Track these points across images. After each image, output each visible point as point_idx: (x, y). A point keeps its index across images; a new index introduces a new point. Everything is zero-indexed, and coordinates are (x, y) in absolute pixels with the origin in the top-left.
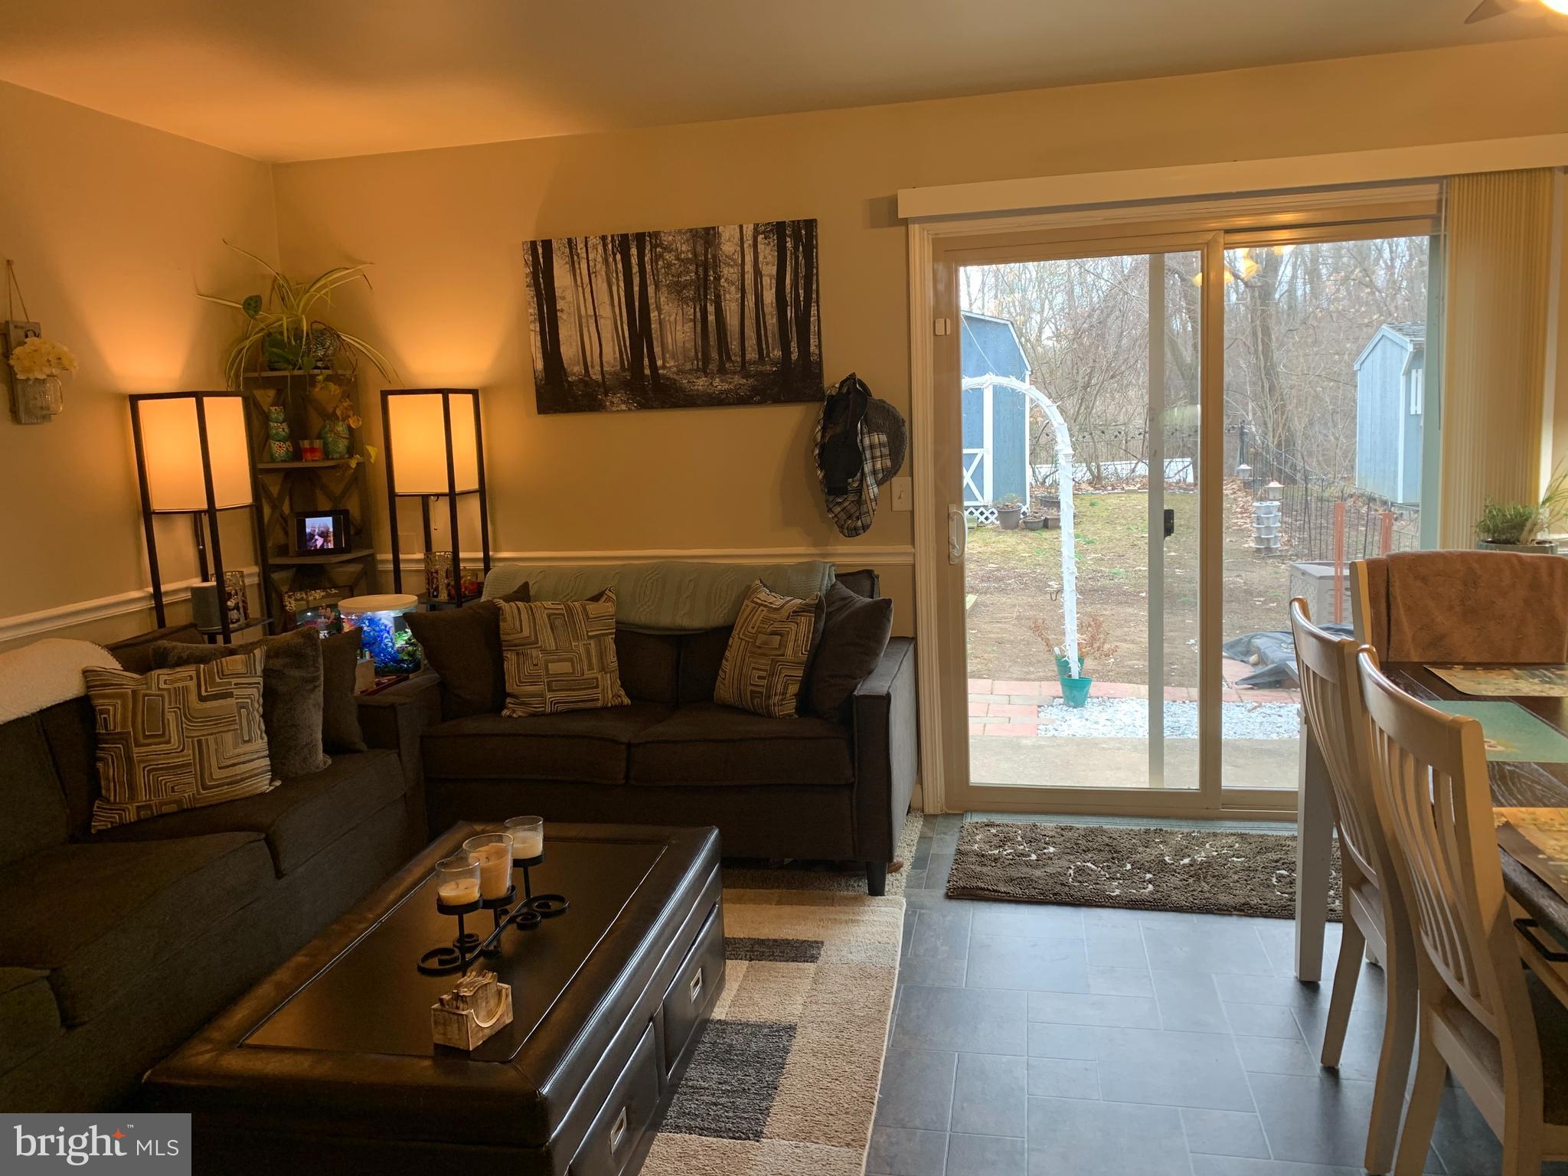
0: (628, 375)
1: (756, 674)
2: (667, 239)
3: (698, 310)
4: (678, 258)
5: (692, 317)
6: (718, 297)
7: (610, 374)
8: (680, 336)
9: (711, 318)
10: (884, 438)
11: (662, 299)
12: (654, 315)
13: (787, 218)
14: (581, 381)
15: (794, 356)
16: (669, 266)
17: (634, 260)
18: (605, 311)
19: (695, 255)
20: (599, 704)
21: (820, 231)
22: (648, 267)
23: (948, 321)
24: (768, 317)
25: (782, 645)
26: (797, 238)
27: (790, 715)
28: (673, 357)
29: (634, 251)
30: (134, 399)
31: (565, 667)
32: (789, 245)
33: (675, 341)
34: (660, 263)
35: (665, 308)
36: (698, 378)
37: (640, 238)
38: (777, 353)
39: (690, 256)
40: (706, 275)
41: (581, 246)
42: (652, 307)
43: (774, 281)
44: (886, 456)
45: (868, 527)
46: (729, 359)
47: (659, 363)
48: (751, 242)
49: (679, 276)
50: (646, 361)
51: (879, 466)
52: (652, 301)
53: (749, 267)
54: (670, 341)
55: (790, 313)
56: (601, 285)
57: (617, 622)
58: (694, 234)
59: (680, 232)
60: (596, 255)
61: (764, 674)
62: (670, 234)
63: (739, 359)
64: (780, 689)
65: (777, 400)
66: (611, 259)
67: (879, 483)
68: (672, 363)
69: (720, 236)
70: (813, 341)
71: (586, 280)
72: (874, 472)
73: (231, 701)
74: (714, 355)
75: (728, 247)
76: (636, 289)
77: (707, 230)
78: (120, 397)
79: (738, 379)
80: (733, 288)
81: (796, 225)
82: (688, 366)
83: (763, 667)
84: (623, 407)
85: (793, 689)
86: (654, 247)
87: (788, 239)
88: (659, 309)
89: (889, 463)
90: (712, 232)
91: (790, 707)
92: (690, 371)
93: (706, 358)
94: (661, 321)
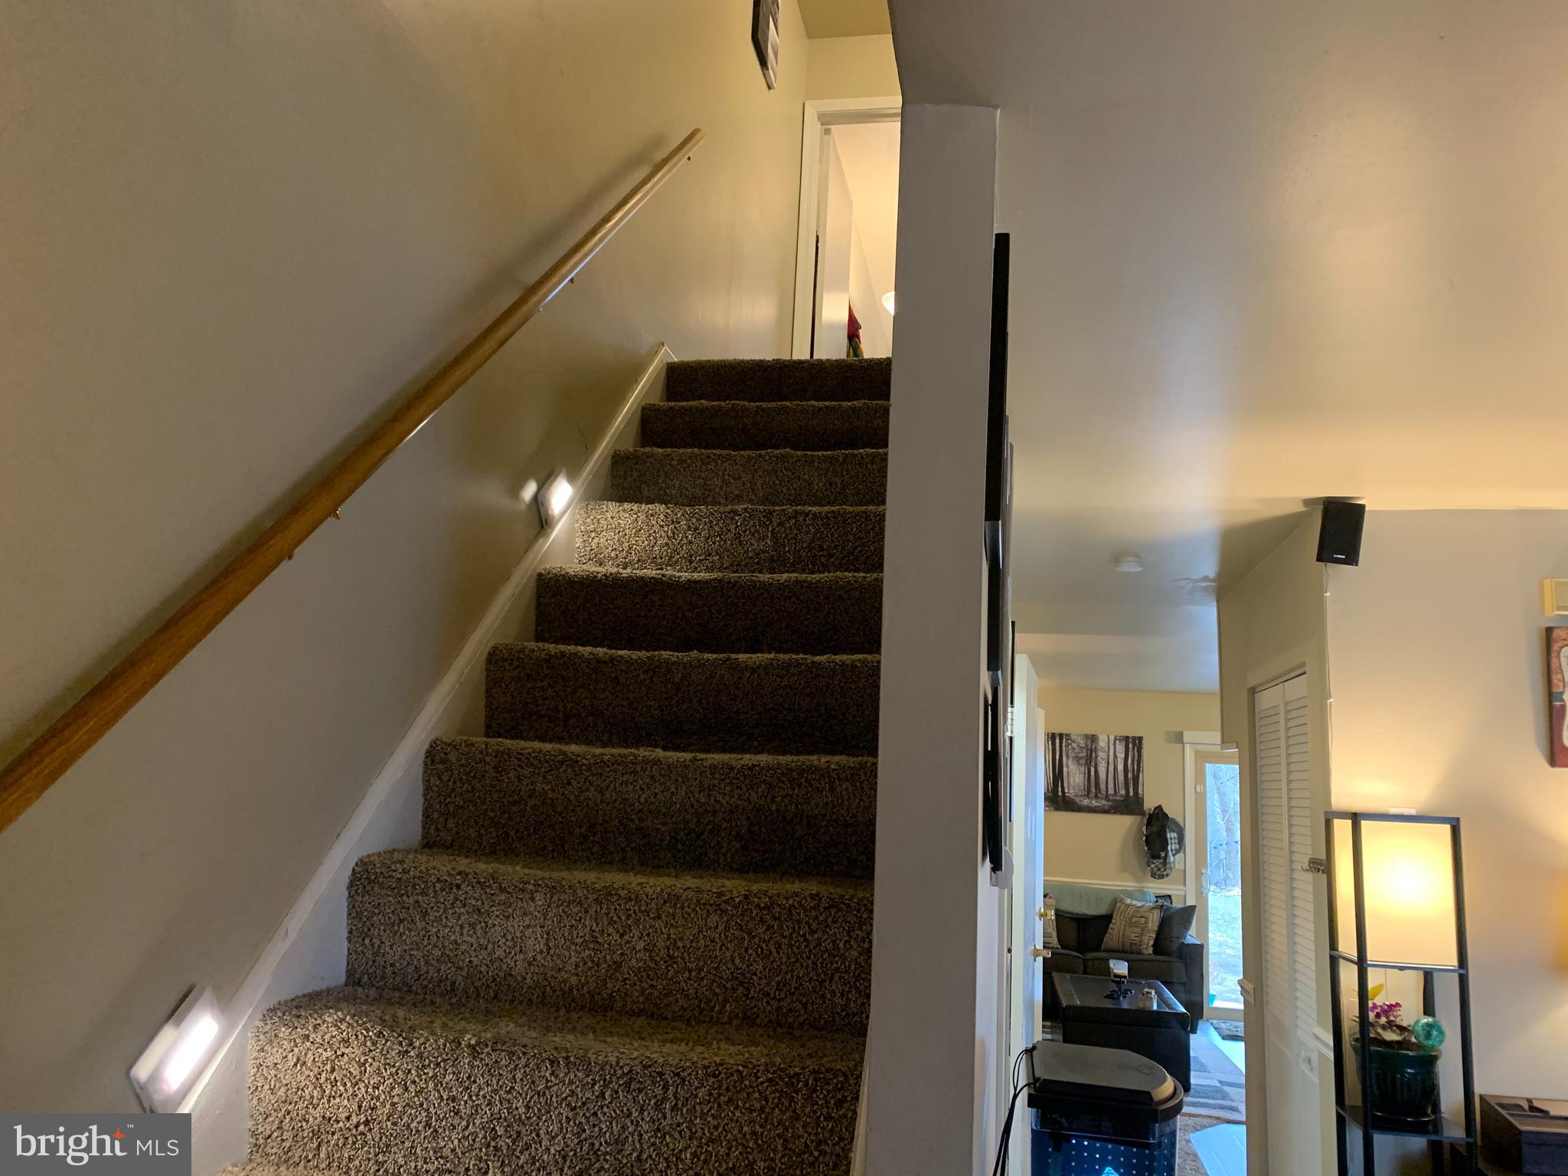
0: (1050, 794)
1: (1133, 935)
2: (1074, 737)
3: (1086, 769)
4: (1078, 746)
5: (1083, 772)
6: (1096, 765)
8: (1077, 780)
9: (1093, 773)
11: (1070, 763)
12: (1065, 769)
13: (1130, 735)
15: (1131, 794)
16: (1074, 749)
17: (1057, 745)
19: (1087, 745)
21: (1144, 742)
22: (1064, 748)
23: (1202, 785)
24: (1119, 776)
25: (1146, 922)
26: (1134, 744)
27: (1150, 954)
28: (1073, 788)
29: (1058, 741)
32: (1131, 746)
33: (1074, 782)
34: (1070, 747)
35: (1071, 767)
36: (1085, 799)
37: (1061, 735)
38: (1123, 792)
39: (1084, 746)
40: (1091, 755)
42: (1064, 766)
43: (1123, 761)
46: (1100, 792)
47: (1066, 791)
48: (1113, 743)
49: (1079, 753)
50: (1060, 789)
52: (1064, 763)
53: (1111, 753)
54: (1072, 781)
55: (1130, 775)
57: (1055, 909)
58: (1086, 736)
59: (1080, 735)
61: (1137, 935)
62: (1075, 735)
63: (1105, 793)
65: (1122, 813)
67: (1174, 855)
68: (1072, 792)
69: (1099, 739)
70: (1140, 788)
74: (1093, 789)
75: (1102, 743)
76: (1057, 757)
77: (1093, 735)
79: (1104, 802)
80: (1103, 762)
81: (1134, 738)
82: (1080, 793)
83: (1137, 932)
85: (1151, 943)
86: (1067, 740)
87: (1130, 744)
88: (1068, 767)
90: (1095, 737)
91: (1150, 950)
92: (1081, 796)
93: (1089, 791)
94: (1068, 772)
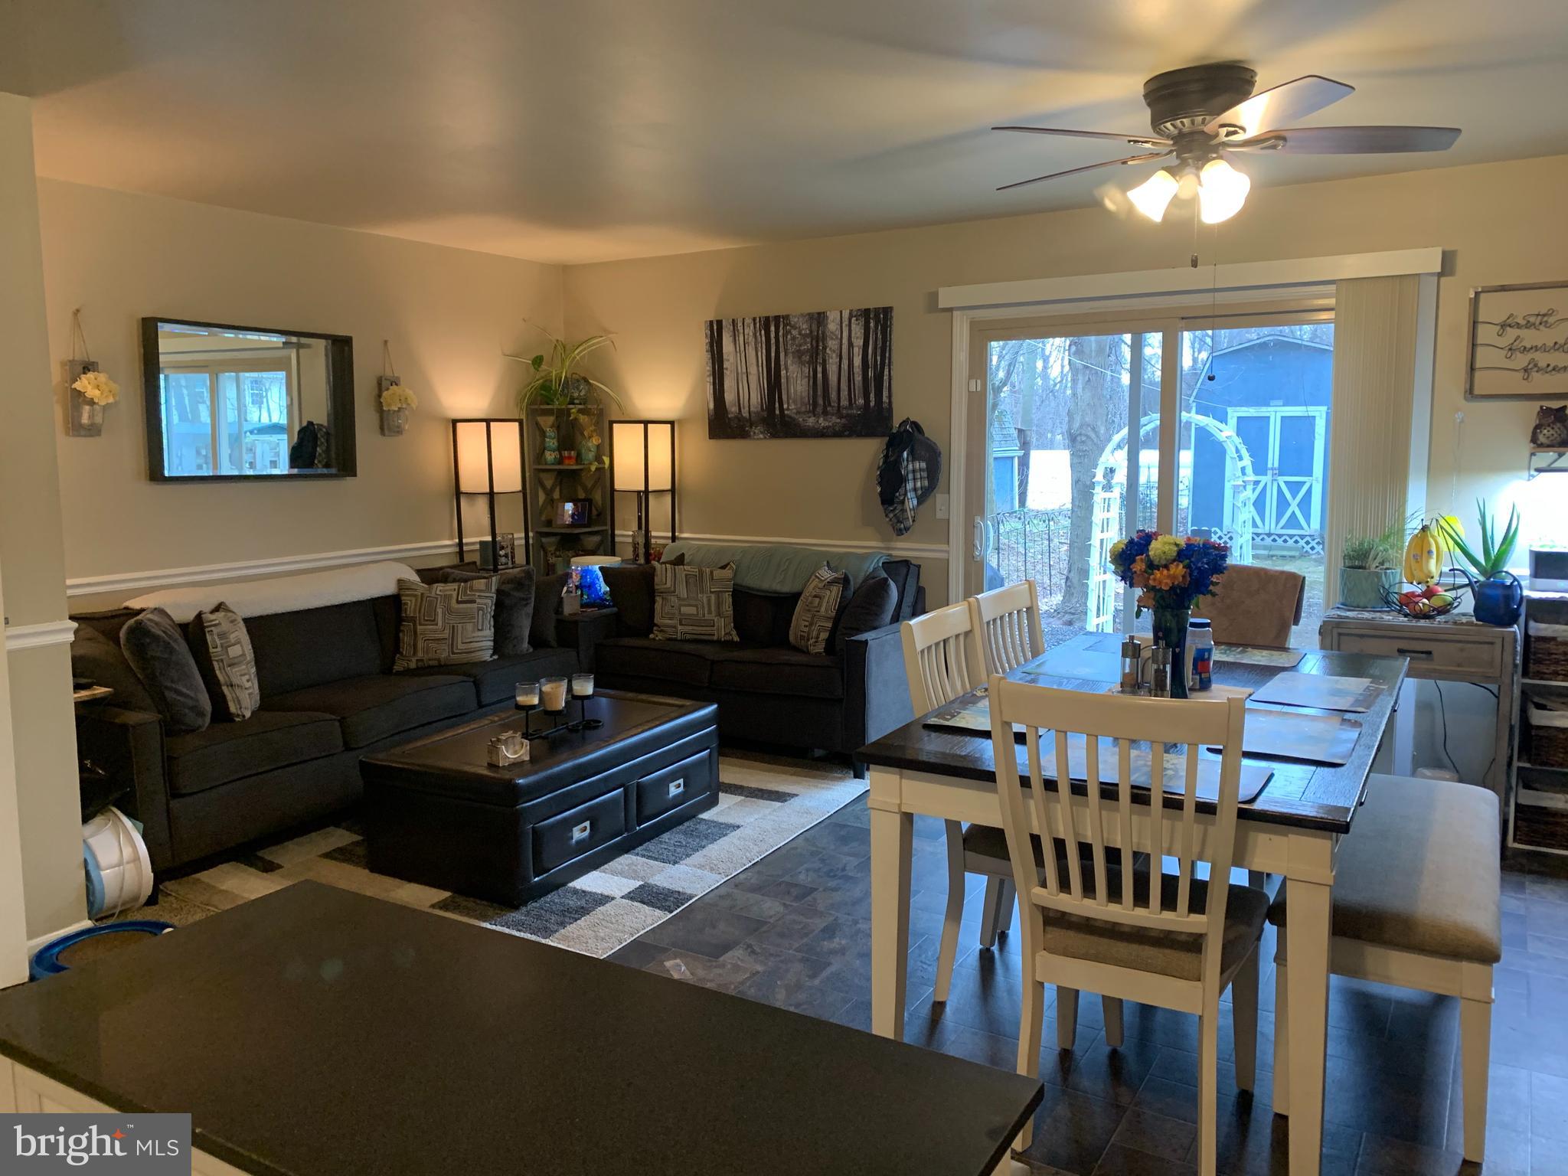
0: (765, 414)
2: (794, 320)
3: (811, 370)
4: (800, 334)
5: (807, 375)
6: (824, 361)
7: (755, 413)
8: (799, 388)
9: (820, 375)
10: (923, 465)
11: (789, 362)
12: (783, 373)
13: (872, 306)
14: (736, 417)
15: (872, 404)
16: (794, 338)
17: (773, 335)
18: (753, 370)
19: (811, 332)
20: (715, 638)
21: (894, 315)
22: (781, 339)
23: (979, 381)
24: (856, 376)
25: (820, 605)
26: (878, 321)
27: (820, 653)
28: (795, 402)
29: (773, 328)
30: (455, 422)
31: (692, 610)
32: (872, 325)
33: (795, 391)
34: (789, 337)
35: (791, 368)
36: (810, 417)
37: (777, 318)
38: (861, 401)
39: (808, 332)
40: (817, 346)
41: (740, 324)
42: (782, 367)
43: (861, 350)
44: (925, 478)
45: (909, 529)
46: (830, 405)
47: (785, 406)
48: (847, 323)
49: (801, 346)
50: (777, 405)
51: (919, 484)
52: (782, 363)
53: (845, 341)
54: (792, 391)
55: (871, 373)
56: (751, 349)
57: (734, 584)
58: (811, 316)
59: (802, 315)
60: (750, 331)
61: (807, 623)
62: (795, 317)
63: (836, 405)
64: (815, 634)
65: (860, 435)
66: (758, 334)
68: (793, 407)
69: (827, 318)
70: (885, 393)
71: (742, 348)
72: (915, 490)
73: (475, 605)
74: (820, 401)
75: (832, 326)
76: (773, 354)
77: (819, 314)
78: (447, 420)
79: (835, 420)
80: (834, 355)
81: (877, 310)
82: (803, 409)
83: (807, 619)
84: (761, 436)
85: (824, 635)
86: (785, 325)
87: (872, 321)
88: (787, 369)
89: (926, 483)
90: (822, 315)
91: (820, 648)
92: (804, 413)
93: (815, 404)
94: (787, 378)
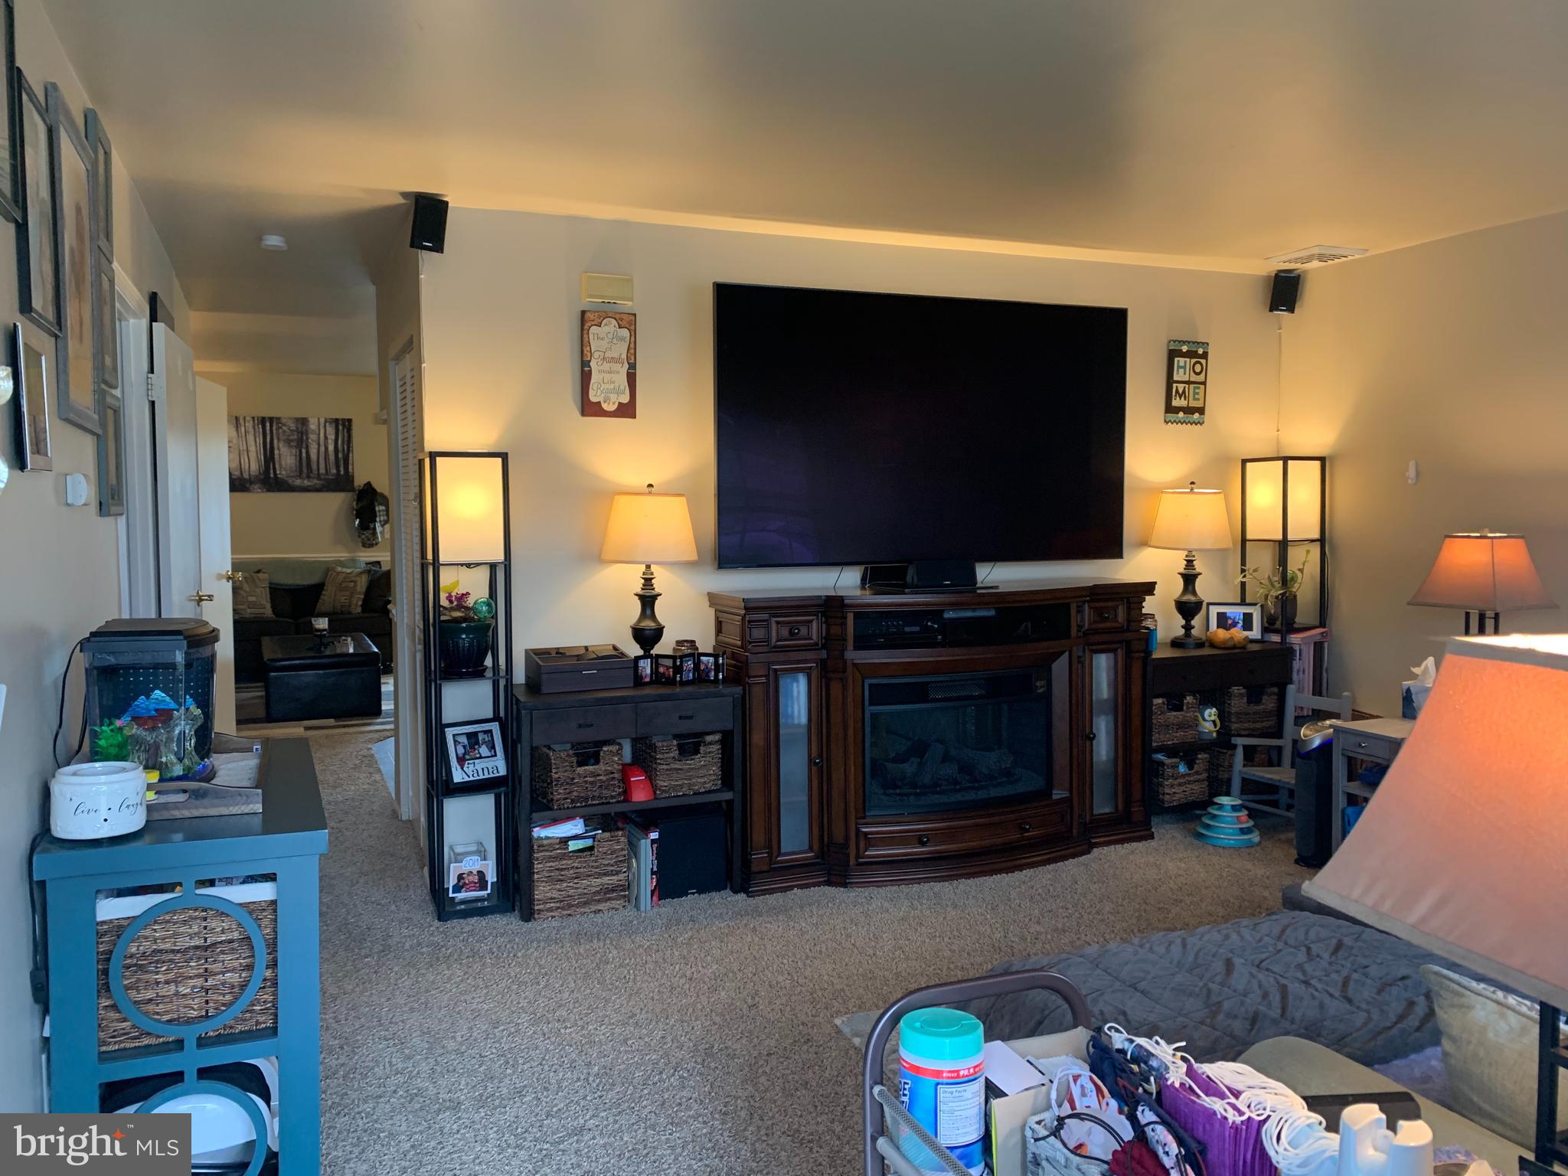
0: (262, 477)
1: (343, 598)
2: (284, 421)
3: (297, 451)
4: (289, 429)
5: (295, 454)
6: (307, 446)
7: (257, 476)
8: (289, 461)
9: (304, 455)
11: (281, 446)
12: (276, 452)
13: (340, 417)
14: (238, 478)
15: (342, 473)
16: (285, 432)
17: (268, 428)
18: (252, 449)
19: (297, 428)
21: (354, 423)
22: (275, 432)
24: (330, 456)
26: (344, 425)
28: (285, 470)
29: (268, 424)
31: (253, 599)
32: (340, 428)
33: (286, 463)
34: (280, 430)
35: (282, 449)
36: (297, 480)
37: (271, 419)
38: (334, 471)
39: (295, 428)
40: (302, 437)
41: (242, 421)
42: (276, 448)
43: (333, 442)
46: (312, 472)
47: (278, 472)
48: (323, 425)
49: (289, 436)
50: (272, 471)
52: (276, 445)
53: (322, 435)
54: (284, 463)
55: (340, 455)
56: (251, 438)
57: (270, 583)
58: (297, 420)
59: (290, 418)
60: (249, 425)
62: (285, 419)
63: (316, 473)
64: (354, 603)
65: (334, 491)
66: (256, 427)
68: (284, 473)
69: (308, 421)
70: (350, 467)
71: (244, 435)
74: (305, 470)
75: (313, 426)
76: (268, 440)
77: (303, 419)
79: (316, 481)
80: (314, 444)
81: (344, 420)
82: (292, 474)
83: (346, 595)
84: (261, 490)
85: (360, 603)
86: (278, 423)
87: (340, 426)
88: (279, 449)
90: (305, 420)
91: (359, 610)
92: (293, 477)
93: (301, 471)
94: (280, 455)
